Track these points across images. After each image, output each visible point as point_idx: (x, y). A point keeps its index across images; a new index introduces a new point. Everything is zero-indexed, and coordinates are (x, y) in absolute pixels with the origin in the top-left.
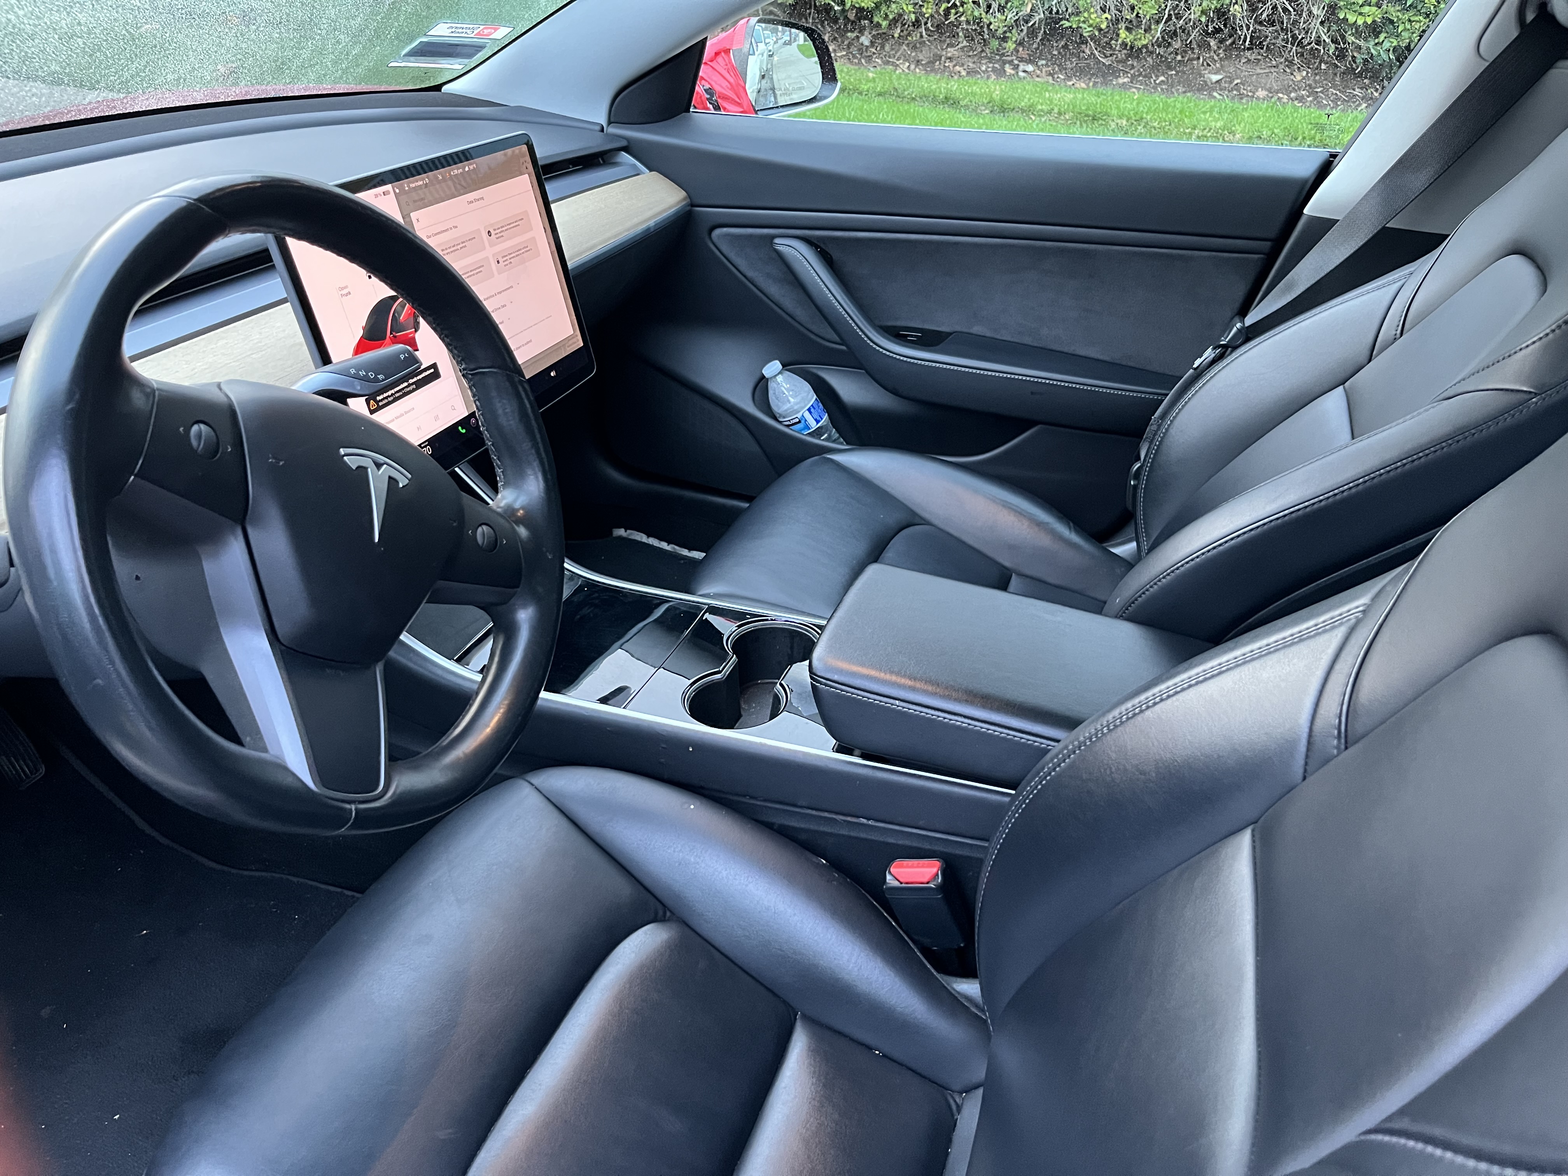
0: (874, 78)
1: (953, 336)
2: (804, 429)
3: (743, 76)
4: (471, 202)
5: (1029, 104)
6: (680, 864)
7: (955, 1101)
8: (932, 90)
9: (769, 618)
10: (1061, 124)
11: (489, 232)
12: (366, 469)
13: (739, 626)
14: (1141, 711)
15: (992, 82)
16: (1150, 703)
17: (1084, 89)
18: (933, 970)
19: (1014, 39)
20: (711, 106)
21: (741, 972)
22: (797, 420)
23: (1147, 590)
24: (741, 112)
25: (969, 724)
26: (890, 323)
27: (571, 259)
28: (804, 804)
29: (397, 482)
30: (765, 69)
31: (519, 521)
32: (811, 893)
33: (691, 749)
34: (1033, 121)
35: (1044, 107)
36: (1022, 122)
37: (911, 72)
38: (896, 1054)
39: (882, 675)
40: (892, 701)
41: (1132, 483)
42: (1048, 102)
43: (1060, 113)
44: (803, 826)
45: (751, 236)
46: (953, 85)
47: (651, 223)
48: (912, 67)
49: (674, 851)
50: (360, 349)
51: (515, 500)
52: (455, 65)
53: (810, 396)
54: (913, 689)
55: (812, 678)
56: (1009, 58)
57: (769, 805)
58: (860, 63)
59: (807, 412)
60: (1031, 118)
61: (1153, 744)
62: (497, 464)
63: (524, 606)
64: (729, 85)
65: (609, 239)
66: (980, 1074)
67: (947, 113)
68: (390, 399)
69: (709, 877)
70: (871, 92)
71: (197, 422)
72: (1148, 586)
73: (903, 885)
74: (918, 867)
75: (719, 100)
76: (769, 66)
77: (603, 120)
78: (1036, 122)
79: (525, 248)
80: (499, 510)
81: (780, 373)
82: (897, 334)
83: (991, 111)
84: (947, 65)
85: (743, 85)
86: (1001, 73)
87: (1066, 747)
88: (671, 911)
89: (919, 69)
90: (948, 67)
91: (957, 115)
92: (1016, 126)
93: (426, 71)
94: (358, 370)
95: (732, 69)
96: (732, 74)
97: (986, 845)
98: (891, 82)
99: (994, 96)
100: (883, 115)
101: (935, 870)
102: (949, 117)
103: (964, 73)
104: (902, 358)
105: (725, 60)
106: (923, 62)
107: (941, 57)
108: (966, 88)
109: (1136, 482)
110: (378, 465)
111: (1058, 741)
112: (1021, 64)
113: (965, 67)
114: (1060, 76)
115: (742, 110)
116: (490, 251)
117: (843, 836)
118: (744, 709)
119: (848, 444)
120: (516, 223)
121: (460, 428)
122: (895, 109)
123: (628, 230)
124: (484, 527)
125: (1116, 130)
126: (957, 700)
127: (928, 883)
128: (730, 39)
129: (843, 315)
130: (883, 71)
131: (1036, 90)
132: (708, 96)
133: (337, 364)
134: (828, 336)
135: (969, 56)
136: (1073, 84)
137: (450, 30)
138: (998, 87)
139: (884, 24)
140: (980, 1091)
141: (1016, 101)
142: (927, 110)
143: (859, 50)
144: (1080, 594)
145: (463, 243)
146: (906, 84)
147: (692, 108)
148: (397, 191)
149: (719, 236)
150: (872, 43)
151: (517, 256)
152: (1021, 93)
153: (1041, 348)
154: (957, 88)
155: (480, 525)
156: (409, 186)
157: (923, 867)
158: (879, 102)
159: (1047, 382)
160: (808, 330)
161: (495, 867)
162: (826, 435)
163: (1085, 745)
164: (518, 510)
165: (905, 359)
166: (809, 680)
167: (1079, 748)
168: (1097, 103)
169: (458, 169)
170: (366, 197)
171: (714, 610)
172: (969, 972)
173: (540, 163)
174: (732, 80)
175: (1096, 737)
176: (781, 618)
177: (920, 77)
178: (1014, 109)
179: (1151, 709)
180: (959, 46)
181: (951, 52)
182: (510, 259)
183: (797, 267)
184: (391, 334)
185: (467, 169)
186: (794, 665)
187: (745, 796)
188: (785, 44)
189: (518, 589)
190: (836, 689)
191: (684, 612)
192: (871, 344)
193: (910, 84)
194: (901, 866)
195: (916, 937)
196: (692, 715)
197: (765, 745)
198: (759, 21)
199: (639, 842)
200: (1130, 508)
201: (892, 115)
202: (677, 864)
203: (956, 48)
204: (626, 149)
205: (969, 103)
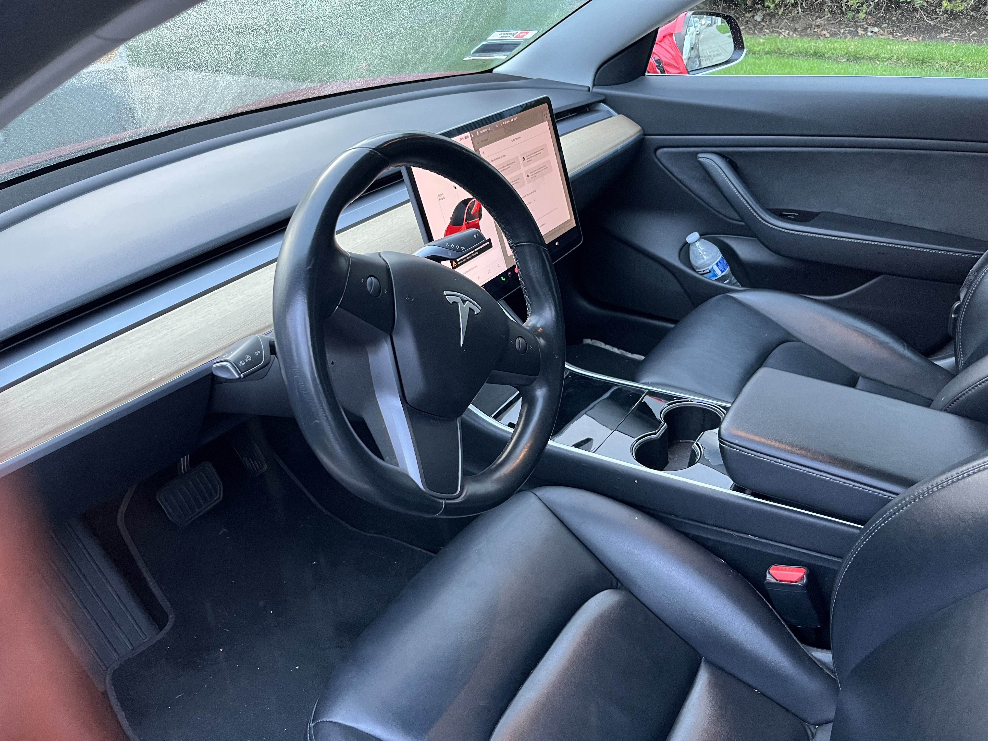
0: (764, 43)
1: (820, 215)
2: (713, 276)
3: (681, 49)
4: (513, 140)
5: (875, 53)
6: (627, 554)
7: (810, 730)
8: (805, 48)
9: (690, 400)
10: (899, 66)
11: (523, 158)
12: (457, 303)
13: (669, 405)
14: (963, 478)
15: (849, 40)
16: (971, 473)
17: (915, 42)
18: (797, 641)
19: (864, 11)
20: (659, 71)
21: (666, 627)
22: (709, 271)
23: (967, 392)
24: (679, 73)
25: (831, 479)
26: (775, 207)
27: (570, 171)
28: (711, 523)
29: (474, 311)
30: (694, 43)
31: (540, 335)
32: (713, 580)
33: (636, 482)
34: (879, 65)
35: (886, 55)
36: (870, 66)
37: (790, 37)
38: (770, 693)
39: (769, 442)
40: (775, 459)
41: (953, 316)
42: (890, 52)
43: (898, 59)
44: (709, 537)
45: (682, 153)
46: (821, 44)
47: (619, 147)
48: (791, 33)
49: (624, 546)
50: (449, 231)
51: (538, 322)
52: (502, 56)
53: (718, 255)
54: (791, 452)
55: (720, 441)
56: (861, 24)
57: (687, 521)
58: (754, 33)
59: (716, 266)
60: (877, 63)
61: (972, 501)
62: (527, 300)
63: (541, 388)
64: (671, 57)
65: (593, 158)
66: (831, 714)
67: (815, 63)
68: (464, 260)
69: (646, 564)
70: (761, 52)
71: (371, 276)
72: (967, 390)
73: (778, 582)
74: (789, 571)
75: (664, 67)
76: (697, 41)
77: (589, 84)
78: (880, 66)
79: (544, 167)
80: (528, 328)
81: (698, 240)
82: (781, 215)
83: (847, 60)
84: (816, 30)
85: (681, 56)
86: (856, 34)
87: (904, 499)
88: (620, 583)
89: (796, 34)
90: (817, 32)
91: (822, 64)
92: (866, 69)
93: (485, 61)
94: (450, 243)
95: (673, 46)
96: (674, 49)
97: (840, 560)
98: (776, 45)
99: (850, 49)
100: (770, 67)
101: (802, 574)
102: (817, 66)
103: (828, 35)
104: (783, 230)
105: (669, 41)
106: (799, 30)
107: (812, 26)
108: (830, 45)
109: (956, 316)
110: (464, 301)
111: (897, 494)
112: (869, 27)
113: (829, 31)
114: (898, 34)
115: (679, 72)
116: (523, 170)
117: (737, 546)
118: (670, 458)
119: (743, 286)
120: (539, 152)
121: (502, 278)
122: (779, 63)
123: (604, 152)
124: (520, 338)
125: (939, 69)
126: (824, 462)
127: (796, 582)
128: (674, 26)
129: (743, 202)
130: (771, 37)
131: (880, 44)
132: (657, 65)
133: (436, 241)
134: (732, 216)
135: (832, 24)
136: (908, 39)
137: (500, 36)
138: (852, 43)
139: (772, 6)
140: (831, 725)
141: (866, 52)
142: (801, 62)
143: (754, 25)
144: (911, 392)
145: (508, 165)
146: (786, 45)
147: (647, 72)
148: (473, 136)
149: (661, 154)
150: (763, 20)
151: (539, 172)
152: (870, 46)
153: (886, 222)
154: (823, 45)
155: (518, 337)
156: (479, 132)
157: (792, 571)
158: (767, 58)
159: (890, 245)
160: (718, 212)
161: (514, 545)
162: (728, 281)
163: (919, 498)
164: (539, 328)
165: (786, 231)
166: (718, 442)
167: (915, 500)
168: (925, 51)
169: (507, 120)
170: (457, 140)
171: (652, 394)
172: (824, 645)
173: (554, 112)
174: (673, 53)
175: (928, 493)
176: (697, 400)
177: (796, 40)
178: (864, 57)
179: (970, 477)
180: (825, 17)
181: (819, 21)
182: (535, 174)
183: (713, 172)
184: (466, 221)
185: (512, 120)
186: (706, 432)
187: (671, 514)
188: (708, 26)
189: (538, 377)
190: (737, 449)
191: (633, 394)
192: (762, 221)
193: (789, 45)
194: (778, 569)
195: (785, 617)
196: (637, 460)
197: (686, 483)
198: (693, 14)
199: (602, 538)
200: (951, 334)
201: (776, 66)
202: (626, 554)
203: (823, 19)
204: (604, 101)
205: (831, 55)
